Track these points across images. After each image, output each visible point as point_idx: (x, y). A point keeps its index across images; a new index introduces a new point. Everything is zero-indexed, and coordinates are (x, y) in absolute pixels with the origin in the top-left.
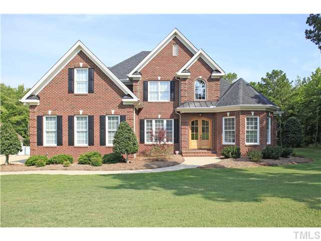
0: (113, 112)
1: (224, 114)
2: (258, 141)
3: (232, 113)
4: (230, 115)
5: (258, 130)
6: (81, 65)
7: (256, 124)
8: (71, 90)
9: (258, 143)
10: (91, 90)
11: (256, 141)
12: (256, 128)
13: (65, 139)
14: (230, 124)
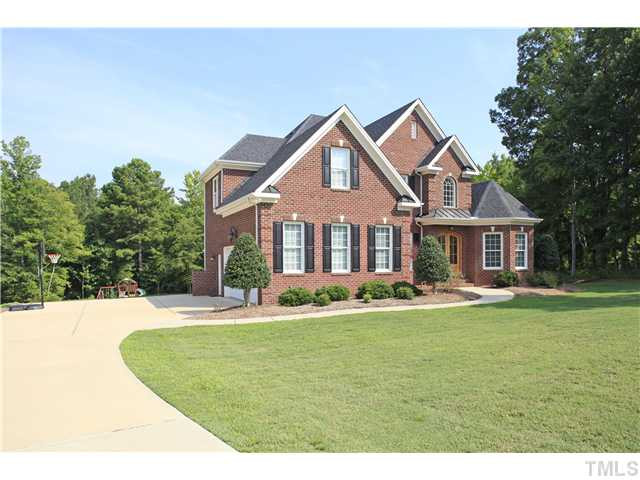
0: (385, 220)
1: (487, 228)
2: (526, 264)
3: (499, 228)
4: (496, 230)
5: (526, 250)
6: (341, 142)
7: (524, 243)
8: (326, 181)
9: (525, 268)
10: (355, 184)
11: (523, 265)
12: (524, 248)
13: (318, 261)
14: (493, 242)
